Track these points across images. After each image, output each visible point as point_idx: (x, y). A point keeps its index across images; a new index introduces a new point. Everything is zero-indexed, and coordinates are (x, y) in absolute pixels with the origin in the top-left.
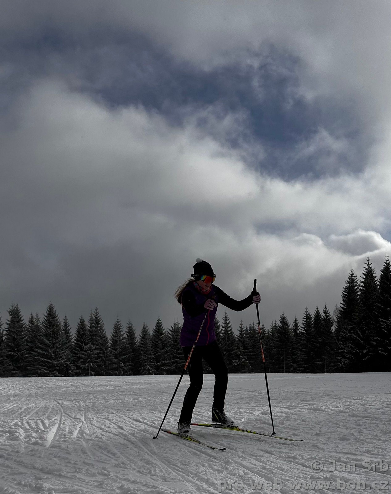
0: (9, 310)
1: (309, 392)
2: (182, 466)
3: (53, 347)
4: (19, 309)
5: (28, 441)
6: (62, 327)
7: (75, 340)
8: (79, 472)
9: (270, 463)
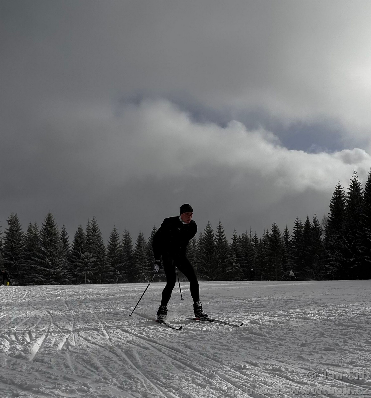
0: (8, 219)
1: (297, 300)
2: (165, 380)
3: (51, 256)
4: (18, 219)
5: (12, 353)
6: (60, 236)
7: (72, 248)
8: (57, 389)
9: (255, 377)
